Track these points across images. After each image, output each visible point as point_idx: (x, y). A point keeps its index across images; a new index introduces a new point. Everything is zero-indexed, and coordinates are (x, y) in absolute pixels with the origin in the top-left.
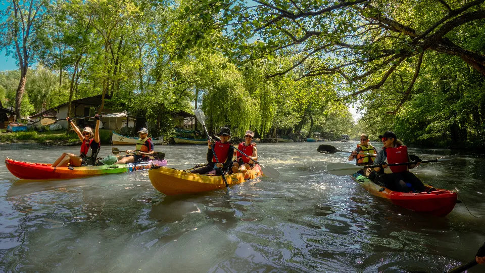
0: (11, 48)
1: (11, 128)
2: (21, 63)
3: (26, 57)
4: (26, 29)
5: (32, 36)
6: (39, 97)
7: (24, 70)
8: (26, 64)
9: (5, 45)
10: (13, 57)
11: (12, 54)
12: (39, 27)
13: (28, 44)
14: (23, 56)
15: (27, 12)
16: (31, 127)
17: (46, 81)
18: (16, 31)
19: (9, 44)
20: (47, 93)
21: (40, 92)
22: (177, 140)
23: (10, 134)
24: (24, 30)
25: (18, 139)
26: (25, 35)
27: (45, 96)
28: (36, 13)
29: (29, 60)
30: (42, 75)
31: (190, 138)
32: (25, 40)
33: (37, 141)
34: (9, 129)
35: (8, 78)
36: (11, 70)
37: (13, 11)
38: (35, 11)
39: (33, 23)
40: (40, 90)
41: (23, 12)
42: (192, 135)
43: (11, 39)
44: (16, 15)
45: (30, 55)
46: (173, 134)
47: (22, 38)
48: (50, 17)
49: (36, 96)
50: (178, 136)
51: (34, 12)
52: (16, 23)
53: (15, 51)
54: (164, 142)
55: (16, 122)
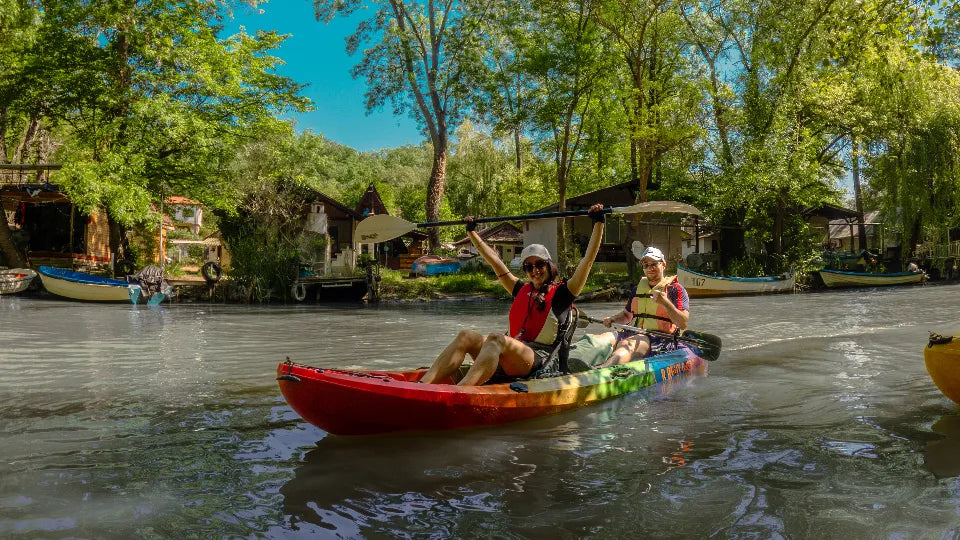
0: (405, 97)
1: (421, 267)
2: (431, 126)
3: (441, 114)
4: (430, 53)
5: (446, 66)
6: (470, 199)
7: (440, 142)
8: (443, 129)
9: (389, 93)
10: (410, 116)
11: (407, 110)
12: (459, 46)
13: (439, 86)
14: (432, 111)
15: (424, 18)
16: (470, 264)
17: (483, 164)
18: (409, 61)
19: (399, 89)
20: (489, 189)
21: (470, 188)
22: (828, 278)
23: (422, 280)
24: (425, 58)
25: (447, 290)
26: (430, 66)
27: (483, 195)
28: (445, 18)
29: (447, 118)
30: (471, 152)
31: (859, 270)
32: (432, 78)
33: (489, 295)
34: (416, 271)
35: (387, 165)
36: (393, 148)
37: (394, 20)
38: (442, 13)
39: (444, 38)
40: (470, 185)
41: (413, 18)
42: (862, 262)
43: (401, 79)
44: (401, 26)
45: (449, 109)
46: (813, 263)
47: (425, 75)
48: (480, 21)
49: (463, 198)
50: (829, 268)
51: (440, 15)
52: (405, 44)
53: (412, 102)
54: (797, 286)
55: (432, 254)
